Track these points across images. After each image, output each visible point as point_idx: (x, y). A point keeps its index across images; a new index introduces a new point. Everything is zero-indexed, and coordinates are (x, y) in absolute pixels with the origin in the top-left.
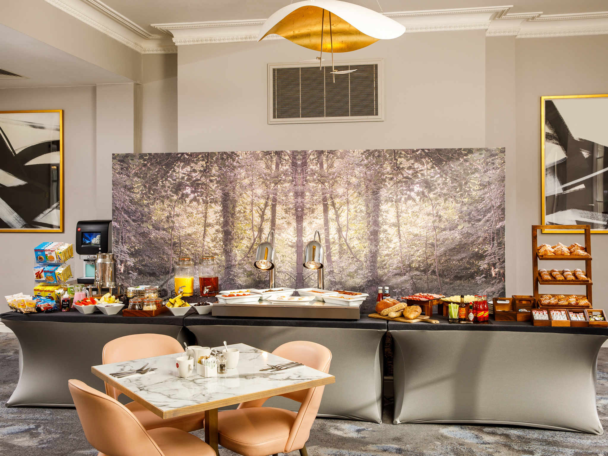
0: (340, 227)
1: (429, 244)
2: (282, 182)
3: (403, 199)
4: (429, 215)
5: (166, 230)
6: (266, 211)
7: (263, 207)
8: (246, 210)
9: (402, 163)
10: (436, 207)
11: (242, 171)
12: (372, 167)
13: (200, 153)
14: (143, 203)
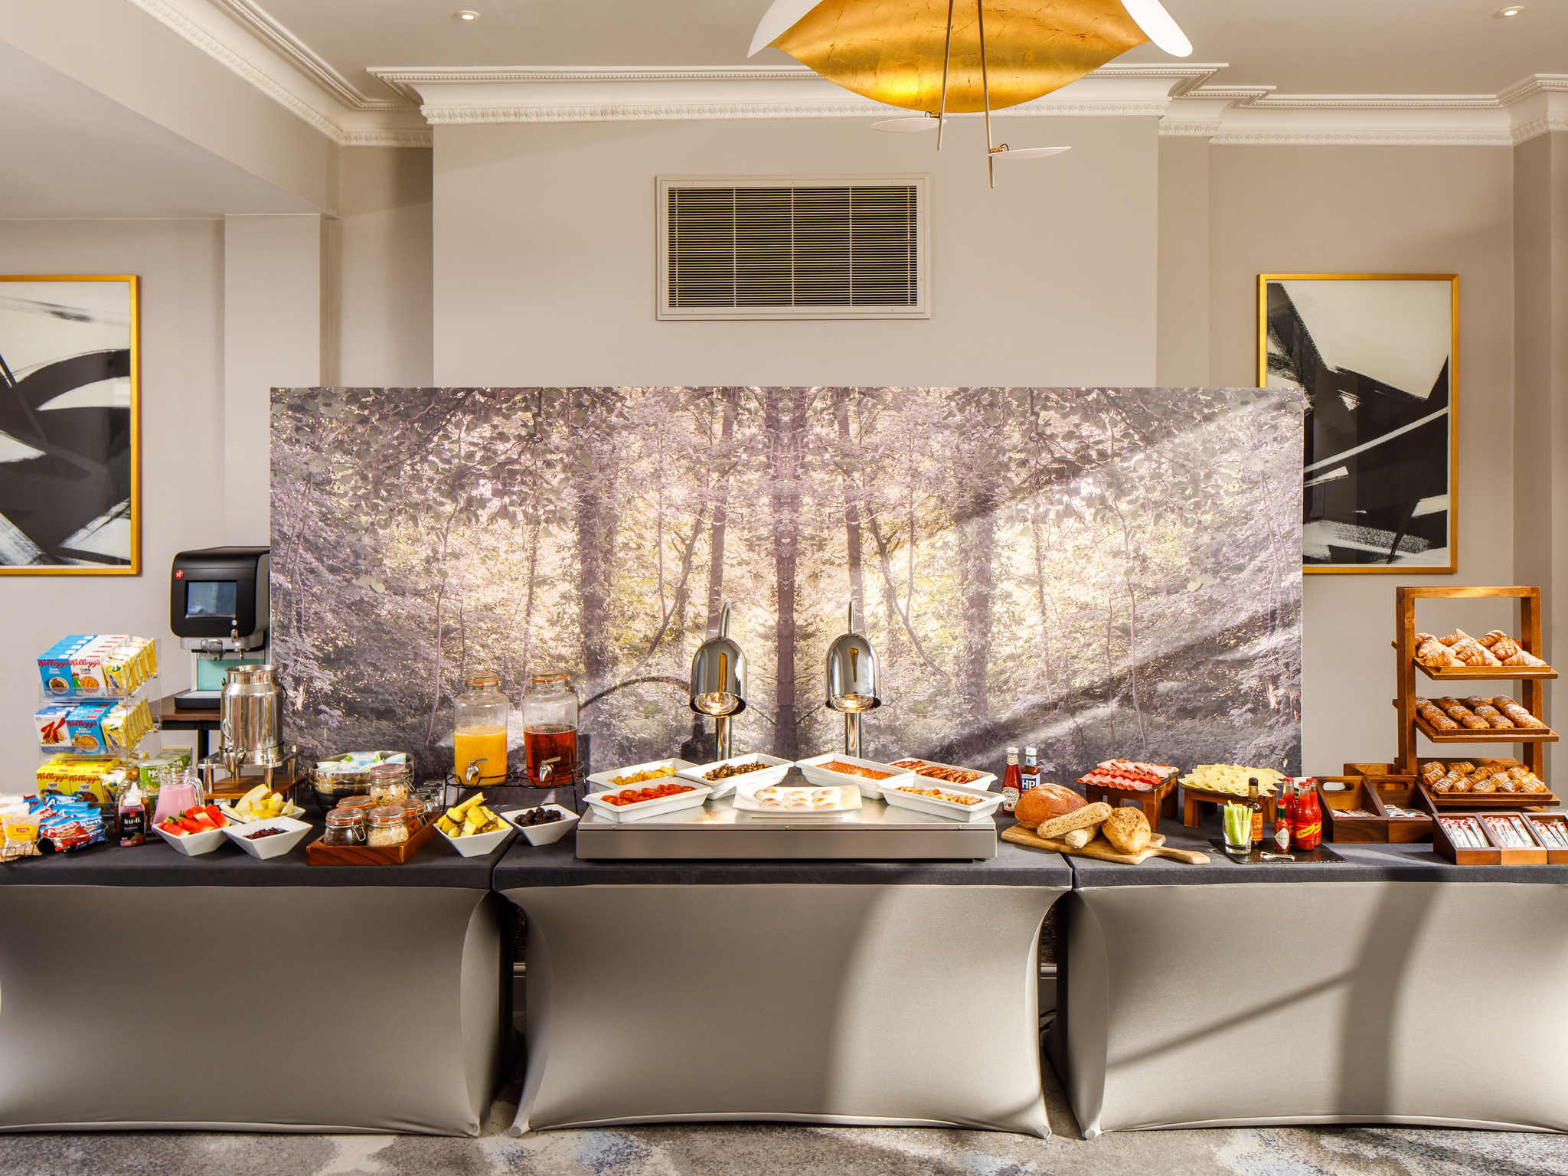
0: (890, 585)
1: (1117, 628)
2: (739, 468)
3: (1052, 515)
4: (1116, 554)
5: (422, 595)
6: (696, 544)
7: (690, 533)
8: (643, 543)
9: (1051, 422)
10: (1134, 536)
11: (632, 437)
12: (974, 431)
13: (519, 390)
14: (360, 522)
